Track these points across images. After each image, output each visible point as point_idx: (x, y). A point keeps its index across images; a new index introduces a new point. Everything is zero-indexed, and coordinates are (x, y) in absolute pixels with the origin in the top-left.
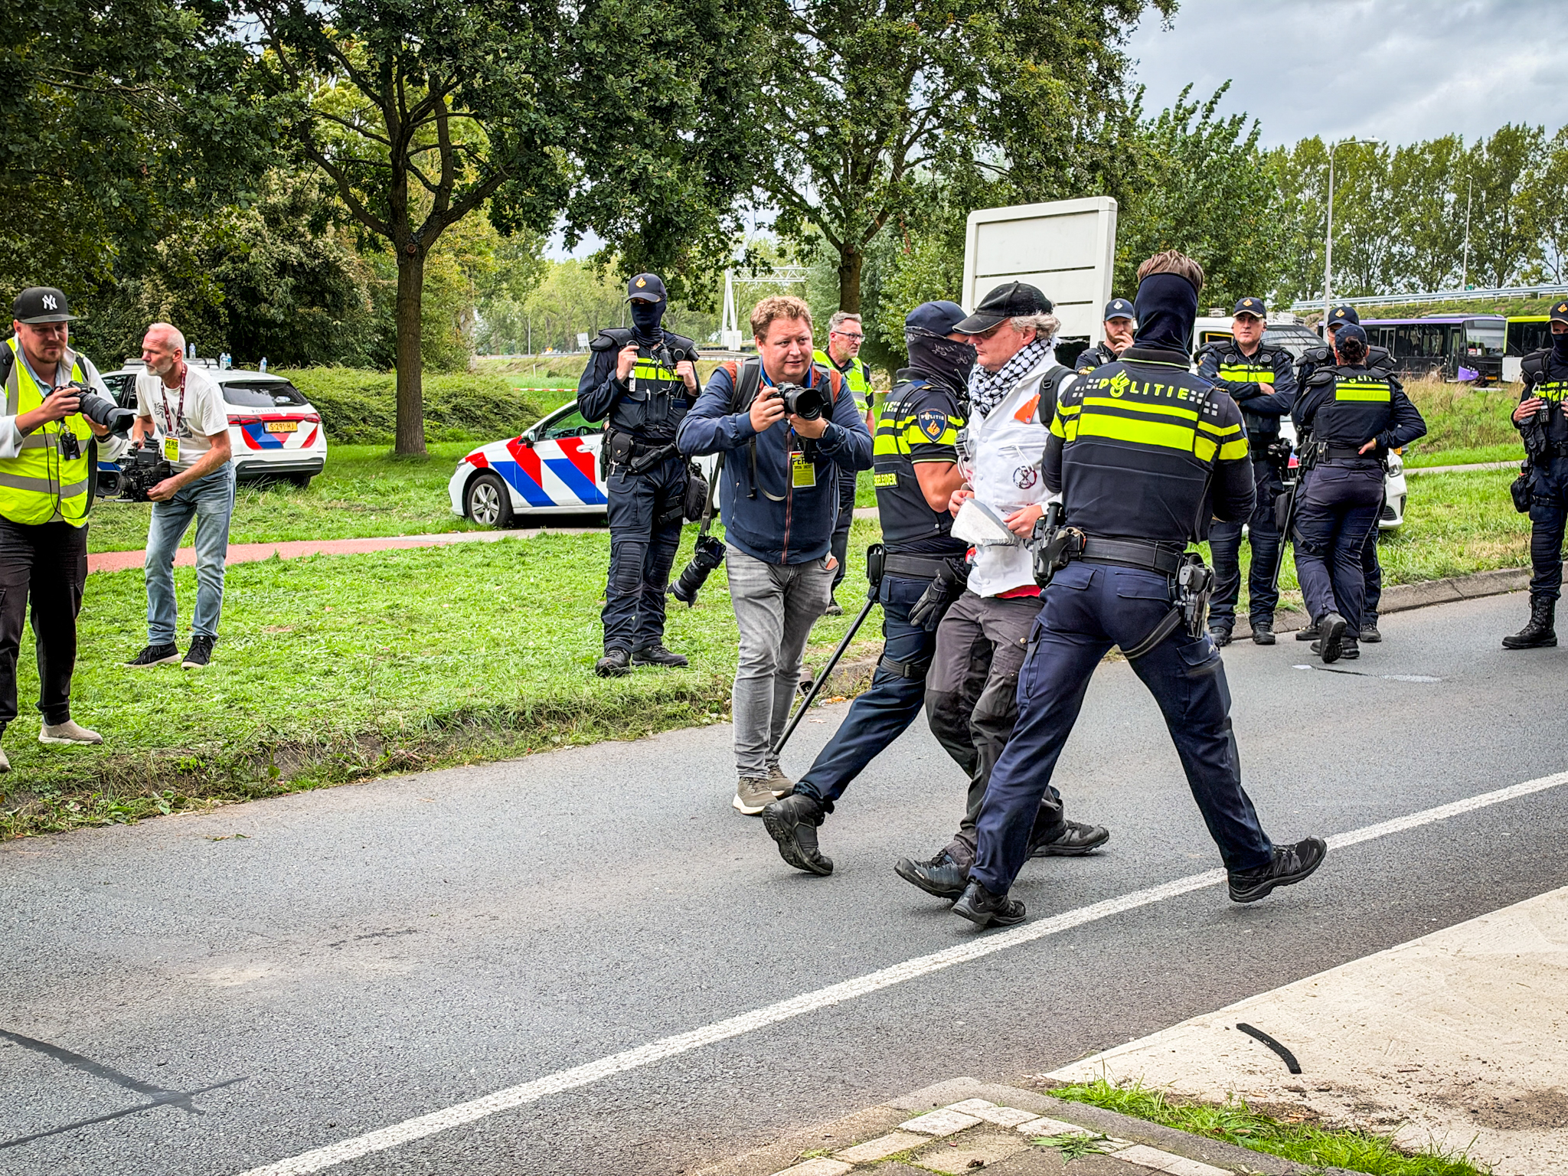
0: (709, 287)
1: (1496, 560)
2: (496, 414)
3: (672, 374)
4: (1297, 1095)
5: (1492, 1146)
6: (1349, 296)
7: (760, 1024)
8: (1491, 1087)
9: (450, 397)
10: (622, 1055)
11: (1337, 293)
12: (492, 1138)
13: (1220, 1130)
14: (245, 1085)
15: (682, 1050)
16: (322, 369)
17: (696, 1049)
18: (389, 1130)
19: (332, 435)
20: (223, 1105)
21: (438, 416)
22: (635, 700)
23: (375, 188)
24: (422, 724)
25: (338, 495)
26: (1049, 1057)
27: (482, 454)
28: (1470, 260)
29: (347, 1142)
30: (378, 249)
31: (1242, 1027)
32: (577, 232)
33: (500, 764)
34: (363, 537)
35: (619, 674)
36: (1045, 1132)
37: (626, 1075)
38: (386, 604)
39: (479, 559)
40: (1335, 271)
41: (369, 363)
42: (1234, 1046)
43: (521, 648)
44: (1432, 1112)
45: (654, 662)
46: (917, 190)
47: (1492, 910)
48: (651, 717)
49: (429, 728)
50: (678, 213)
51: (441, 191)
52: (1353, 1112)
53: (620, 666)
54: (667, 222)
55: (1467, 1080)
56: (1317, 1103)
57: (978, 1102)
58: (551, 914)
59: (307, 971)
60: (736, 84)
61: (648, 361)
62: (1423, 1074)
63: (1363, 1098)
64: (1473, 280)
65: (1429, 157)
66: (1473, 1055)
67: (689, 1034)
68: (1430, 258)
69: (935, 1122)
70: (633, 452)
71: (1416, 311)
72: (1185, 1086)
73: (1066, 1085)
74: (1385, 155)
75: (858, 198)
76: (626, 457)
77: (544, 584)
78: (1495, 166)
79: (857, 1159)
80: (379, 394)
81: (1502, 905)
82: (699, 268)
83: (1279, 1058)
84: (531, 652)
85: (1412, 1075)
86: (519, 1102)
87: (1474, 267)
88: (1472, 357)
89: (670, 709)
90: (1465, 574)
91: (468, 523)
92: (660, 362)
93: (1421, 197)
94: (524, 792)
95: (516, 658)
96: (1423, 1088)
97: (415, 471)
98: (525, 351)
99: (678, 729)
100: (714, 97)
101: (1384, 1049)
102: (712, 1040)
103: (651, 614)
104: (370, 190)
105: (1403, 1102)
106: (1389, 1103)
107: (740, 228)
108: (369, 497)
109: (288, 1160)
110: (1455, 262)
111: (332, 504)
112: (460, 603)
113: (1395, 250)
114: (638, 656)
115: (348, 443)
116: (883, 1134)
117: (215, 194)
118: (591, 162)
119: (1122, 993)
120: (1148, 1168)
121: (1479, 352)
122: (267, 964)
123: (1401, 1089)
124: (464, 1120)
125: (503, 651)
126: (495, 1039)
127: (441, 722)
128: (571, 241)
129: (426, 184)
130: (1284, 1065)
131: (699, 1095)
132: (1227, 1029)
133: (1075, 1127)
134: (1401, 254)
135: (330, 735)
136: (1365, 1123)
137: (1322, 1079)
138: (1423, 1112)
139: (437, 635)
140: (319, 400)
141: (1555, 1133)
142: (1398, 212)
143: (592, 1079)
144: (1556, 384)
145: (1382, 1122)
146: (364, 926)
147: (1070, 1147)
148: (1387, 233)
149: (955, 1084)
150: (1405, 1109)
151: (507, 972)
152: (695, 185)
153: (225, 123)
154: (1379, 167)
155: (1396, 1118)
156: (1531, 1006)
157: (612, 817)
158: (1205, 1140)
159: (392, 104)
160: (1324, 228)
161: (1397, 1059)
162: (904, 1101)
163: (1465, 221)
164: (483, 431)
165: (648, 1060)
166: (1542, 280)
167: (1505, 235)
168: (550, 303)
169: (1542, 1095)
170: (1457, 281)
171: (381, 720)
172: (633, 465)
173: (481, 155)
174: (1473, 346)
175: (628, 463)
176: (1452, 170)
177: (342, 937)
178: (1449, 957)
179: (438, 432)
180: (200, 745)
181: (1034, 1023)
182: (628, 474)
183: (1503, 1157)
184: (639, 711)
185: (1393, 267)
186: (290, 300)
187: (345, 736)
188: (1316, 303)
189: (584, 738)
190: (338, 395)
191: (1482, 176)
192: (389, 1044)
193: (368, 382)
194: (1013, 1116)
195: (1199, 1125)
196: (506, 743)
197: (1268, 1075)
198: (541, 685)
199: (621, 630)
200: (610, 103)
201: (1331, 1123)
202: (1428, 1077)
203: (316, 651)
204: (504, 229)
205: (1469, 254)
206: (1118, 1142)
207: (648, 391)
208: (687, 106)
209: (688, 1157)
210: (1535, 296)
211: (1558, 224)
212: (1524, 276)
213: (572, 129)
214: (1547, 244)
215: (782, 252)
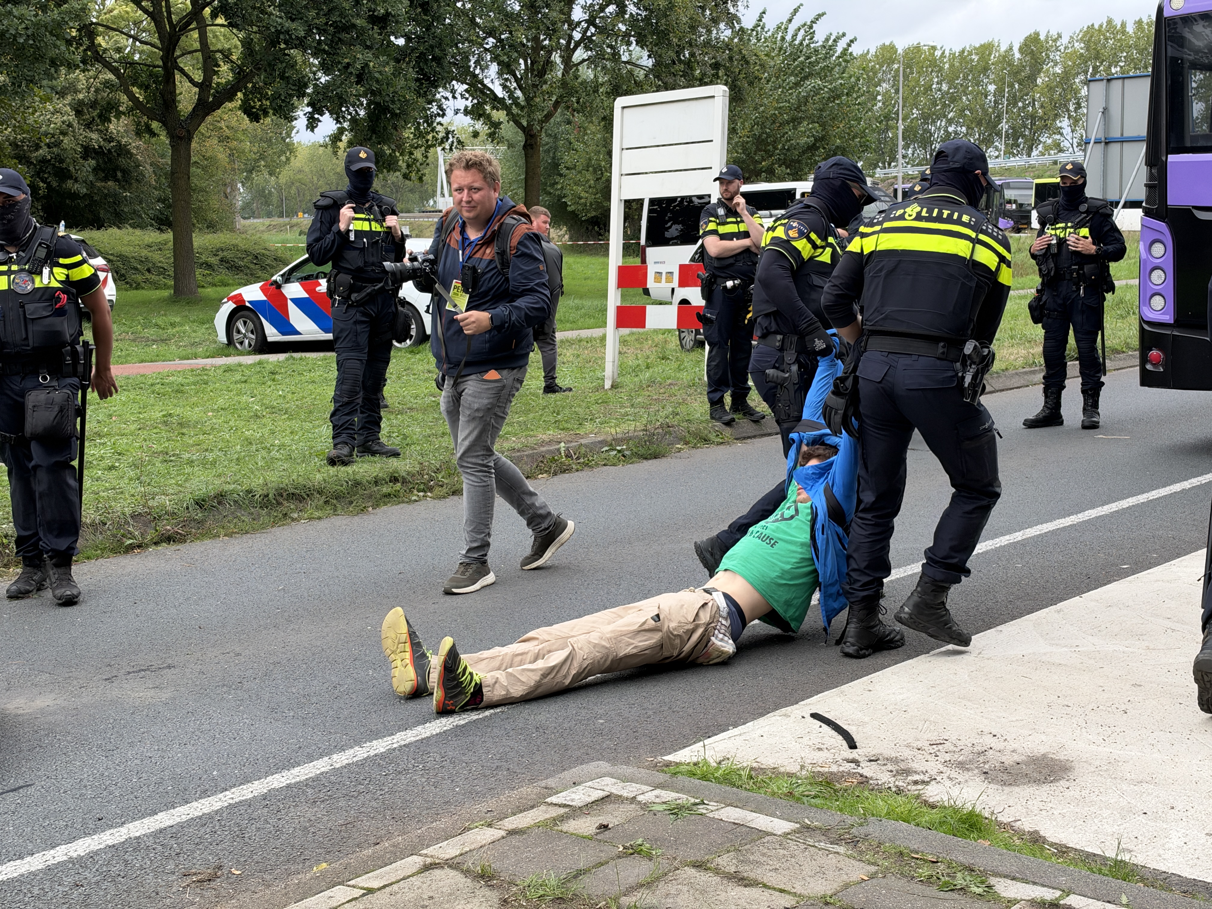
0: (420, 161)
1: (1020, 361)
2: (256, 264)
3: (382, 226)
4: (853, 765)
5: (998, 798)
6: (917, 165)
7: (445, 728)
8: (999, 754)
9: (217, 251)
10: (335, 757)
11: (908, 163)
12: (228, 824)
13: (791, 793)
14: (31, 790)
15: (383, 750)
16: (114, 231)
17: (394, 749)
18: (145, 821)
19: (123, 282)
20: (14, 806)
21: (209, 266)
22: (357, 484)
23: (148, 85)
24: (185, 505)
25: (127, 329)
26: (668, 744)
27: (240, 295)
28: (1007, 136)
29: (112, 831)
30: (153, 133)
31: (815, 716)
32: (316, 116)
33: (249, 535)
34: (145, 361)
35: (345, 463)
36: (658, 800)
37: (337, 772)
38: (161, 413)
39: (238, 377)
40: (906, 147)
41: (152, 225)
42: (807, 730)
43: (269, 445)
44: (954, 775)
45: (374, 453)
46: (581, 84)
47: (1006, 622)
48: (370, 496)
49: (190, 509)
50: (393, 102)
51: (204, 86)
52: (894, 776)
53: (346, 456)
54: (385, 110)
55: (979, 748)
56: (867, 770)
57: (608, 780)
58: (284, 650)
59: (84, 700)
61: (362, 216)
62: (948, 746)
63: (902, 766)
64: (1009, 153)
65: (975, 58)
67: (389, 738)
68: (977, 136)
69: (573, 796)
70: (352, 289)
72: (768, 761)
73: (677, 764)
74: (943, 56)
75: (535, 89)
76: (347, 293)
77: (290, 396)
78: (1024, 64)
79: (511, 827)
80: (160, 249)
81: (1013, 618)
82: (412, 146)
83: (841, 738)
84: (277, 448)
85: (940, 747)
86: (250, 796)
87: (1011, 142)
88: (1009, 211)
89: (385, 490)
90: (997, 373)
91: (231, 350)
92: (372, 217)
93: (970, 88)
94: (267, 557)
95: (264, 453)
96: (948, 757)
97: (189, 310)
98: (281, 215)
99: (392, 505)
100: (419, 10)
101: (920, 728)
102: (407, 742)
103: (369, 416)
104: (145, 87)
105: (933, 767)
106: (922, 769)
107: (443, 112)
108: (152, 331)
109: (63, 847)
110: (996, 138)
111: (122, 337)
112: (222, 412)
113: (951, 129)
114: (361, 449)
115: (136, 288)
116: (532, 807)
118: (324, 60)
119: (726, 694)
120: (734, 823)
121: (1014, 206)
122: (53, 696)
123: (932, 758)
124: (206, 811)
125: (254, 447)
126: (235, 748)
127: (200, 503)
128: (312, 124)
130: (844, 743)
131: (395, 785)
132: (803, 717)
133: (681, 795)
134: (956, 132)
135: (109, 516)
136: (903, 784)
137: (873, 752)
138: (947, 774)
139: (201, 437)
140: (111, 254)
141: (1046, 787)
142: (953, 100)
143: (310, 775)
144: (1062, 225)
145: (916, 783)
146: (132, 664)
147: (676, 811)
148: (945, 116)
149: (592, 767)
150: (933, 772)
151: (246, 696)
152: (406, 80)
154: (939, 66)
155: (926, 779)
156: (1032, 693)
157: (336, 574)
158: (779, 801)
159: (162, 17)
160: (897, 113)
161: (930, 735)
162: (551, 782)
163: (1003, 107)
164: (246, 277)
165: (355, 759)
166: (1061, 151)
167: (1033, 117)
168: (300, 177)
169: (1037, 759)
170: (997, 153)
171: (150, 503)
172: (353, 298)
173: (234, 57)
174: (1010, 202)
175: (349, 297)
176: (993, 67)
177: (115, 673)
179: (209, 279)
180: (4, 526)
181: (657, 719)
182: (349, 306)
183: (1006, 806)
184: (361, 492)
186: (91, 178)
187: (122, 517)
188: (893, 172)
189: (317, 514)
190: (127, 251)
191: (1015, 71)
192: (149, 754)
193: (151, 240)
194: (634, 789)
195: (776, 790)
196: (254, 519)
197: (832, 751)
198: (282, 473)
199: (347, 429)
200: (338, 13)
201: (877, 785)
202: (952, 748)
203: (102, 452)
204: (254, 117)
205: (1006, 132)
206: (713, 805)
207: (365, 240)
208: (399, 15)
209: (383, 832)
210: (1055, 163)
211: (1072, 108)
212: (1048, 148)
213: (309, 32)
214: (1064, 123)
215: (476, 134)
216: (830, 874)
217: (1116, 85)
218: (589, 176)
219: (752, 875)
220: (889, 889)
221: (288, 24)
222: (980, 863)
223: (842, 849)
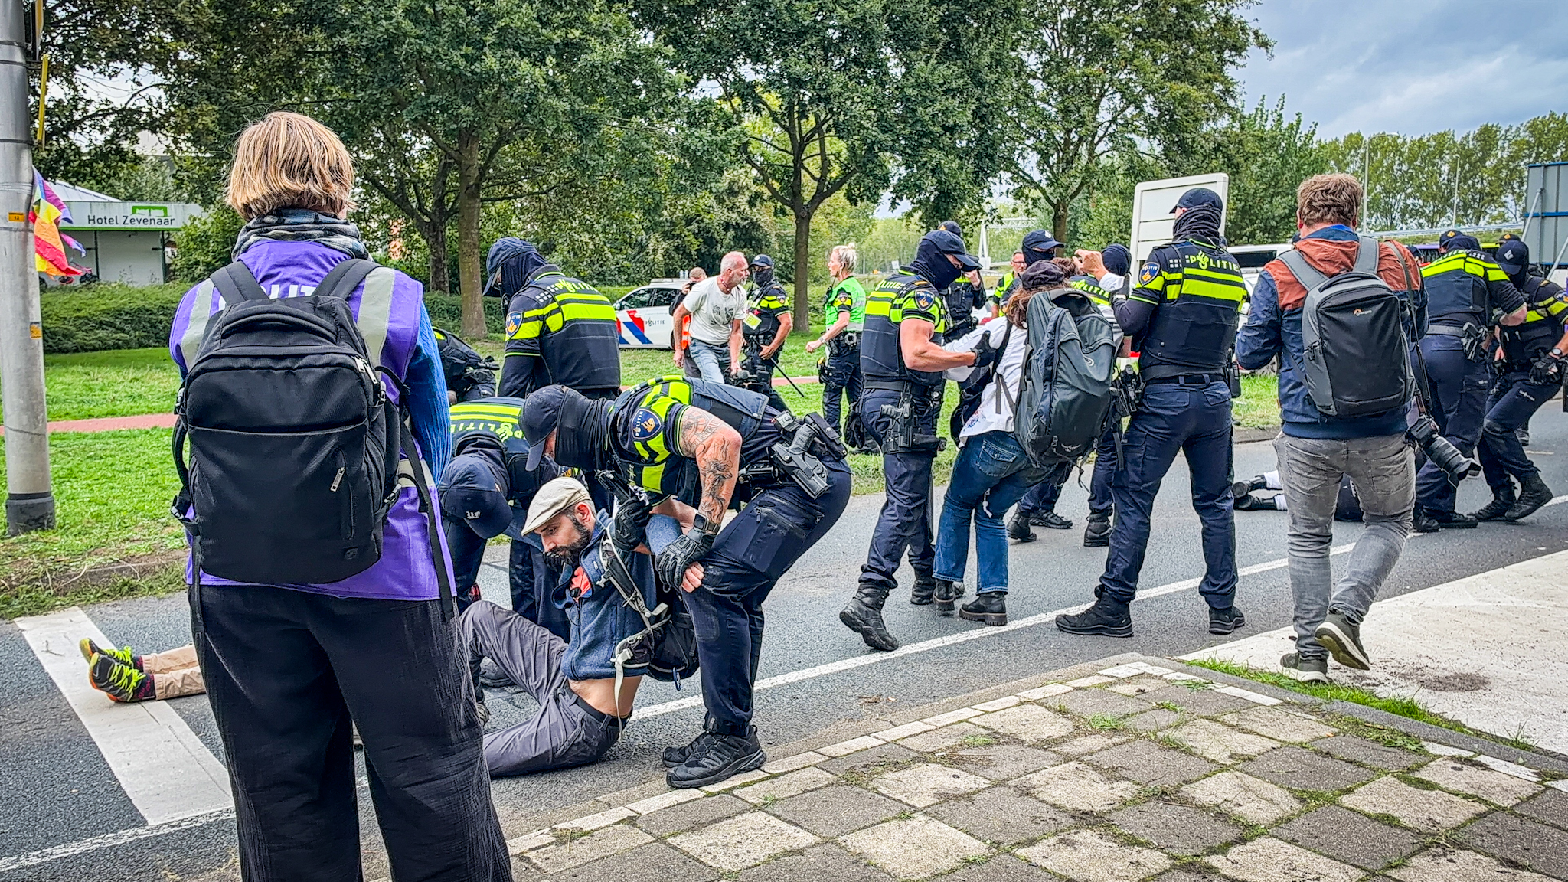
5: (1430, 698)
8: (1433, 670)
13: (1275, 682)
23: (783, 180)
26: (1180, 651)
28: (1458, 207)
29: (809, 669)
30: (785, 214)
32: (897, 201)
36: (1179, 679)
40: (1370, 216)
44: (1398, 681)
46: (1103, 170)
50: (955, 190)
51: (821, 180)
52: (1352, 679)
54: (948, 195)
55: (1418, 666)
57: (1141, 664)
60: (992, 113)
62: (1394, 663)
64: (1460, 220)
65: (1432, 144)
66: (1424, 655)
68: (1432, 207)
69: (1117, 671)
71: (1423, 240)
72: (1258, 665)
73: (1190, 661)
74: (1404, 143)
78: (1477, 148)
79: (1076, 685)
85: (1388, 663)
87: (1462, 213)
93: (1427, 169)
96: (1393, 670)
100: (979, 120)
104: (781, 181)
105: (1381, 676)
106: (1373, 676)
107: (991, 195)
110: (1448, 209)
113: (1409, 202)
116: (1090, 675)
117: (698, 184)
118: (906, 160)
120: (1235, 697)
123: (1381, 670)
128: (894, 205)
129: (813, 177)
133: (1195, 677)
134: (1413, 205)
136: (1358, 685)
138: (1393, 681)
141: (1468, 693)
142: (1411, 178)
145: (1368, 685)
147: (1193, 686)
148: (1404, 191)
149: (1129, 655)
150: (1382, 680)
152: (966, 173)
153: (703, 145)
154: (1400, 151)
155: (1377, 683)
156: (1461, 632)
158: (1268, 686)
159: (794, 131)
161: (1380, 655)
162: (1100, 662)
163: (1454, 185)
166: (1505, 221)
167: (1481, 193)
168: (877, 243)
169: (1463, 675)
173: (842, 159)
176: (1447, 151)
178: (1415, 606)
179: (815, 319)
183: (1436, 703)
185: (1407, 212)
191: (1466, 154)
194: (1161, 671)
195: (1265, 680)
202: (1397, 664)
204: (853, 202)
206: (1219, 685)
208: (963, 126)
210: (1500, 230)
211: (1516, 185)
212: (1494, 219)
213: (897, 141)
214: (1509, 199)
215: (1015, 211)
216: (1305, 731)
217: (1553, 170)
218: (1101, 239)
219: (1249, 728)
220: (1348, 743)
221: (881, 136)
222: (1415, 732)
223: (1314, 718)
